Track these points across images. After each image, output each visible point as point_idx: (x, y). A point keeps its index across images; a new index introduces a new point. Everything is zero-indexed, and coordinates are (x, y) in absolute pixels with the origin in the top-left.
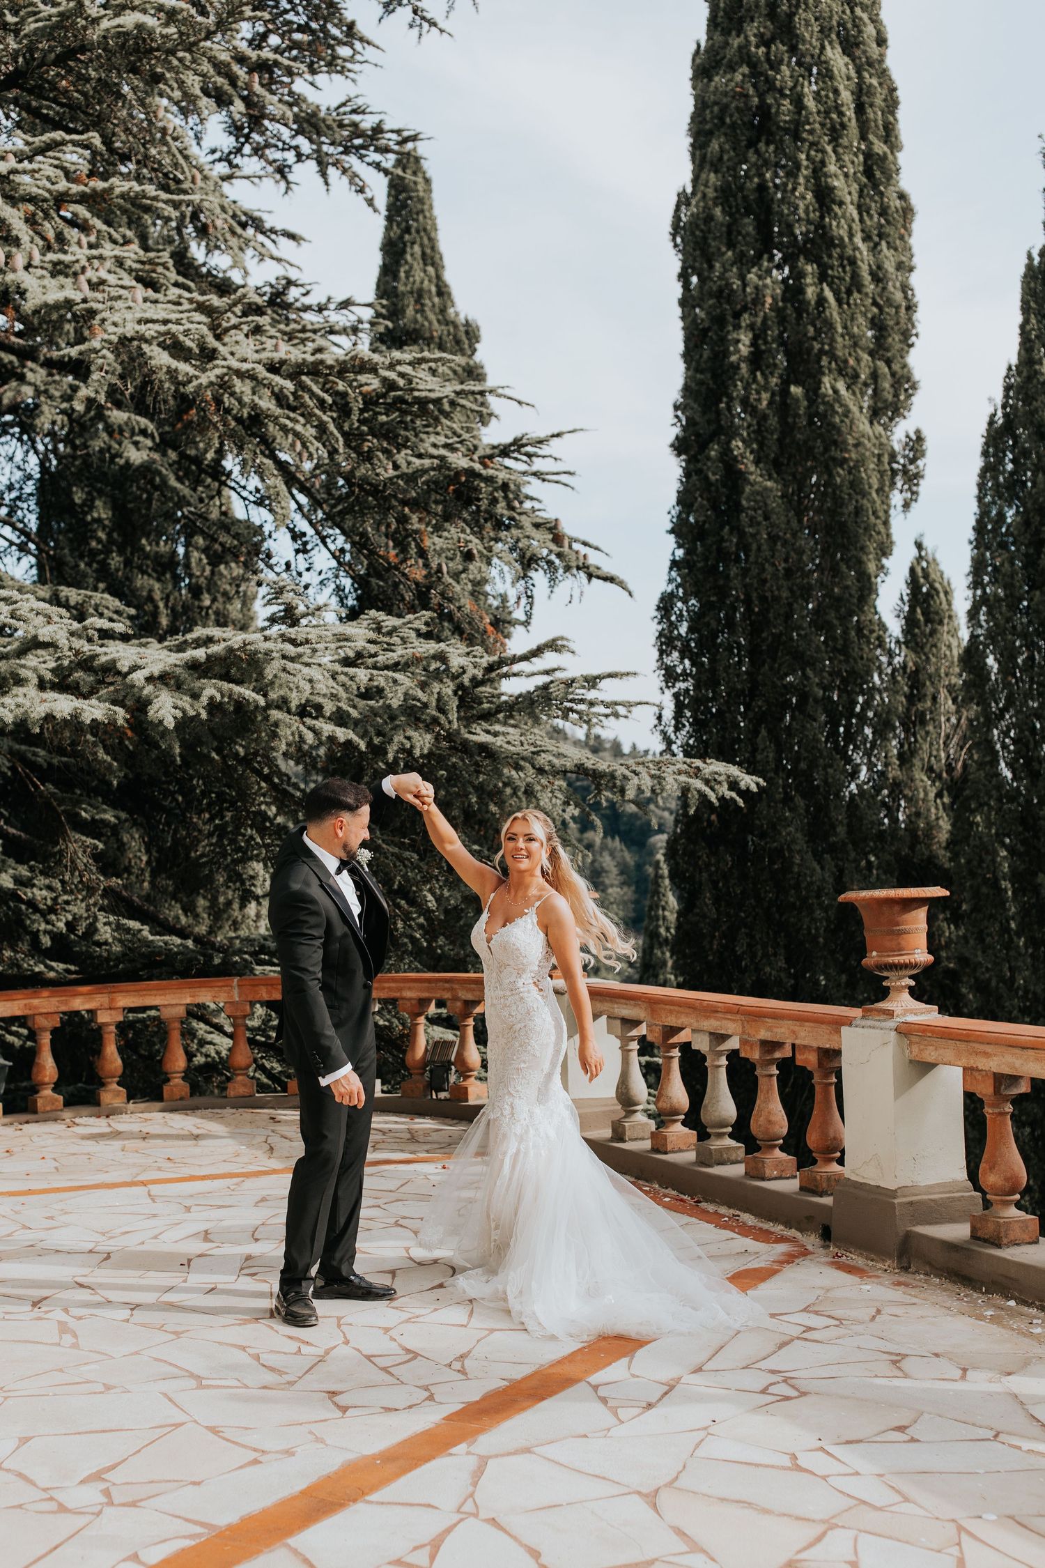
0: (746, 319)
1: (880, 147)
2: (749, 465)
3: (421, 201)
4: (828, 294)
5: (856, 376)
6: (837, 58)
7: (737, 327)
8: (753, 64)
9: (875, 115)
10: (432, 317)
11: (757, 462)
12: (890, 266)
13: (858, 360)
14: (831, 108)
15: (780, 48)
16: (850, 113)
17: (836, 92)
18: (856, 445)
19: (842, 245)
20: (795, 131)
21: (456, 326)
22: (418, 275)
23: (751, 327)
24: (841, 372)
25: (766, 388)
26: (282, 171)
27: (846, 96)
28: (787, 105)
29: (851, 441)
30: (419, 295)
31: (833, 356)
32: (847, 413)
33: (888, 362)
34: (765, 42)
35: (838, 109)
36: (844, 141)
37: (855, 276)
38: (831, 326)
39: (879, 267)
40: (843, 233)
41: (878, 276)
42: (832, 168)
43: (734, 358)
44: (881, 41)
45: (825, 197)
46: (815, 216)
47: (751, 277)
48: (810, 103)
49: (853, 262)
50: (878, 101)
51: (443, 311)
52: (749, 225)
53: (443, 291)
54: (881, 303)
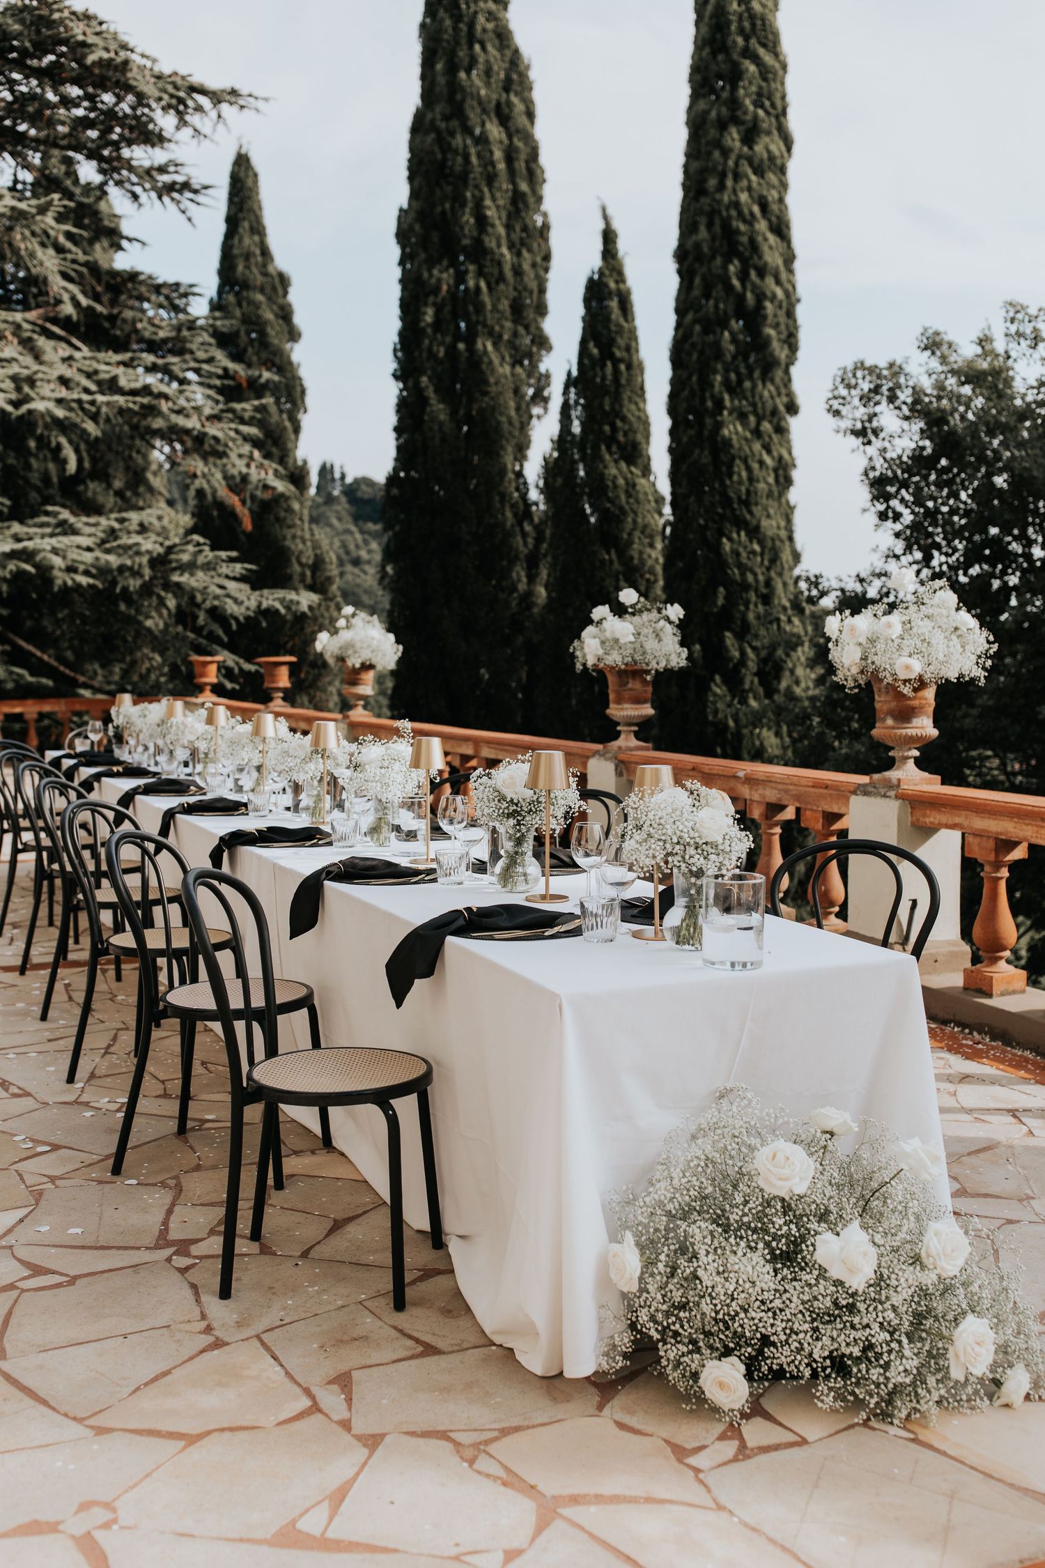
0: (431, 299)
1: (524, 187)
2: (430, 393)
3: (250, 190)
4: (483, 284)
5: (500, 336)
6: (495, 131)
7: (426, 304)
8: (438, 132)
9: (521, 165)
10: (255, 270)
11: (436, 391)
12: (526, 266)
13: (502, 327)
14: (489, 163)
15: (455, 123)
16: (501, 166)
17: (491, 153)
18: (497, 383)
19: (492, 252)
20: (464, 177)
21: (272, 277)
22: (247, 241)
23: (434, 304)
24: (491, 333)
25: (443, 343)
26: (135, 197)
27: (498, 154)
28: (459, 160)
29: (492, 380)
30: (248, 256)
31: (485, 325)
32: (491, 362)
33: (527, 327)
34: (446, 118)
35: (493, 164)
36: (496, 184)
37: (501, 273)
38: (483, 305)
39: (520, 266)
40: (493, 245)
41: (518, 272)
42: (488, 202)
43: (423, 324)
44: (530, 115)
45: (482, 222)
46: (475, 234)
47: (435, 272)
48: (474, 160)
49: (499, 264)
50: (523, 156)
51: (265, 265)
52: (435, 237)
53: (266, 253)
54: (521, 289)
